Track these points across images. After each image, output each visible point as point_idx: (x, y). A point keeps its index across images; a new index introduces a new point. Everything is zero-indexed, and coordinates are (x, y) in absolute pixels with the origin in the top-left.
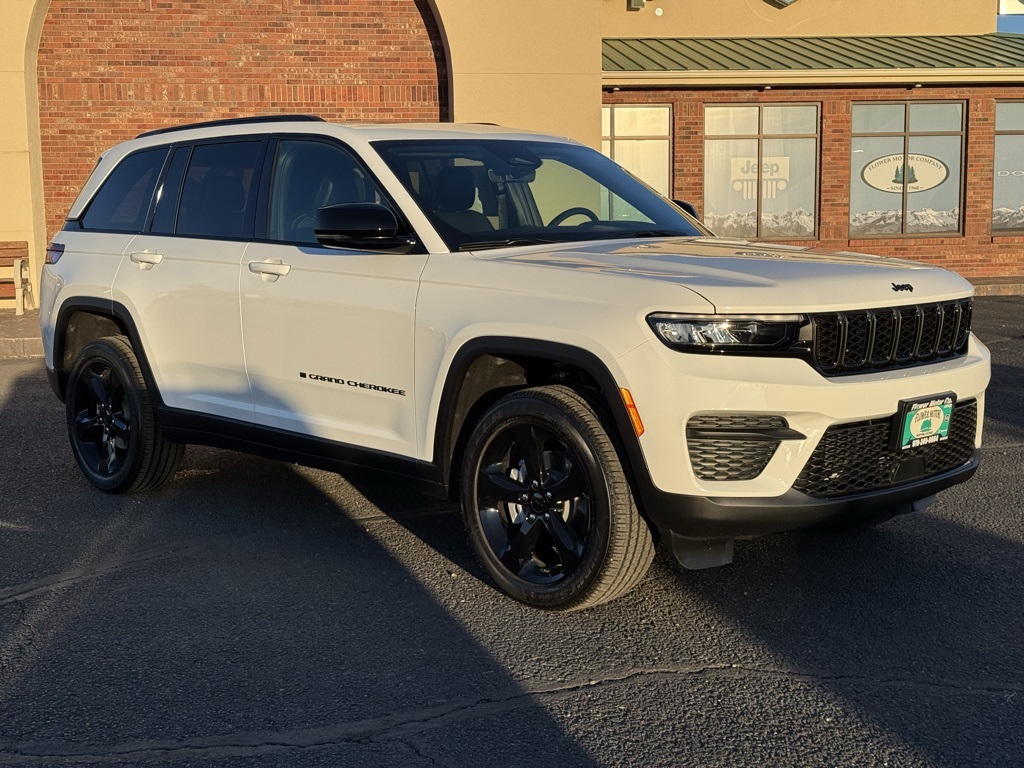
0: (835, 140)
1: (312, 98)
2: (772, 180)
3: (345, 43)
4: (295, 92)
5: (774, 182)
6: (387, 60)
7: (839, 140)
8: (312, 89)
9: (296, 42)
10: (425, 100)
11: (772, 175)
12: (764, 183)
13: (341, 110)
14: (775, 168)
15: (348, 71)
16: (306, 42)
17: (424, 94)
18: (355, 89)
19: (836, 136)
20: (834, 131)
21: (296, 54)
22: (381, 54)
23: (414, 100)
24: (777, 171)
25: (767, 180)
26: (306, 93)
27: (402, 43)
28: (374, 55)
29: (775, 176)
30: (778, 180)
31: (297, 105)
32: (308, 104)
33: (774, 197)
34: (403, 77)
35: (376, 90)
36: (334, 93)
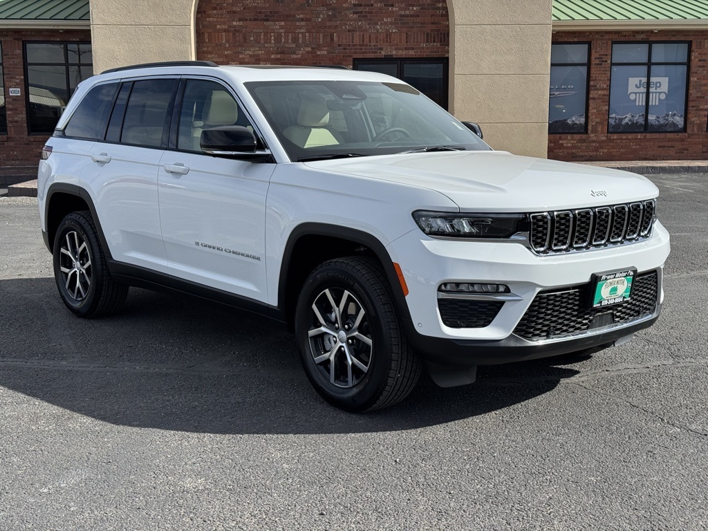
0: (700, 67)
1: (363, 41)
2: (656, 93)
3: (385, 5)
4: (353, 37)
5: (658, 94)
6: (412, 16)
7: (703, 67)
8: (363, 36)
9: (354, 5)
10: (434, 42)
11: (656, 89)
12: (651, 95)
13: (381, 49)
14: (658, 85)
15: (386, 24)
16: (361, 5)
17: (434, 38)
18: (390, 35)
19: (701, 63)
20: (700, 61)
21: (354, 13)
22: (407, 12)
23: (427, 42)
24: (660, 86)
25: (653, 93)
26: (360, 39)
27: (421, 5)
28: (403, 13)
29: (658, 90)
30: (660, 93)
31: (354, 45)
32: (360, 45)
33: (657, 104)
34: (421, 27)
35: (404, 36)
36: (377, 38)
